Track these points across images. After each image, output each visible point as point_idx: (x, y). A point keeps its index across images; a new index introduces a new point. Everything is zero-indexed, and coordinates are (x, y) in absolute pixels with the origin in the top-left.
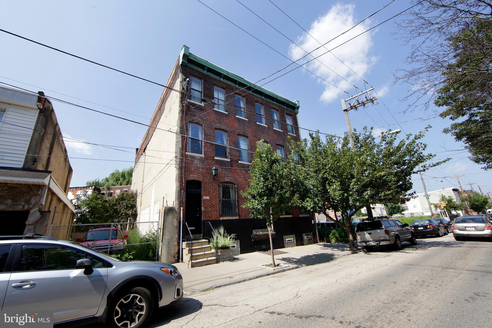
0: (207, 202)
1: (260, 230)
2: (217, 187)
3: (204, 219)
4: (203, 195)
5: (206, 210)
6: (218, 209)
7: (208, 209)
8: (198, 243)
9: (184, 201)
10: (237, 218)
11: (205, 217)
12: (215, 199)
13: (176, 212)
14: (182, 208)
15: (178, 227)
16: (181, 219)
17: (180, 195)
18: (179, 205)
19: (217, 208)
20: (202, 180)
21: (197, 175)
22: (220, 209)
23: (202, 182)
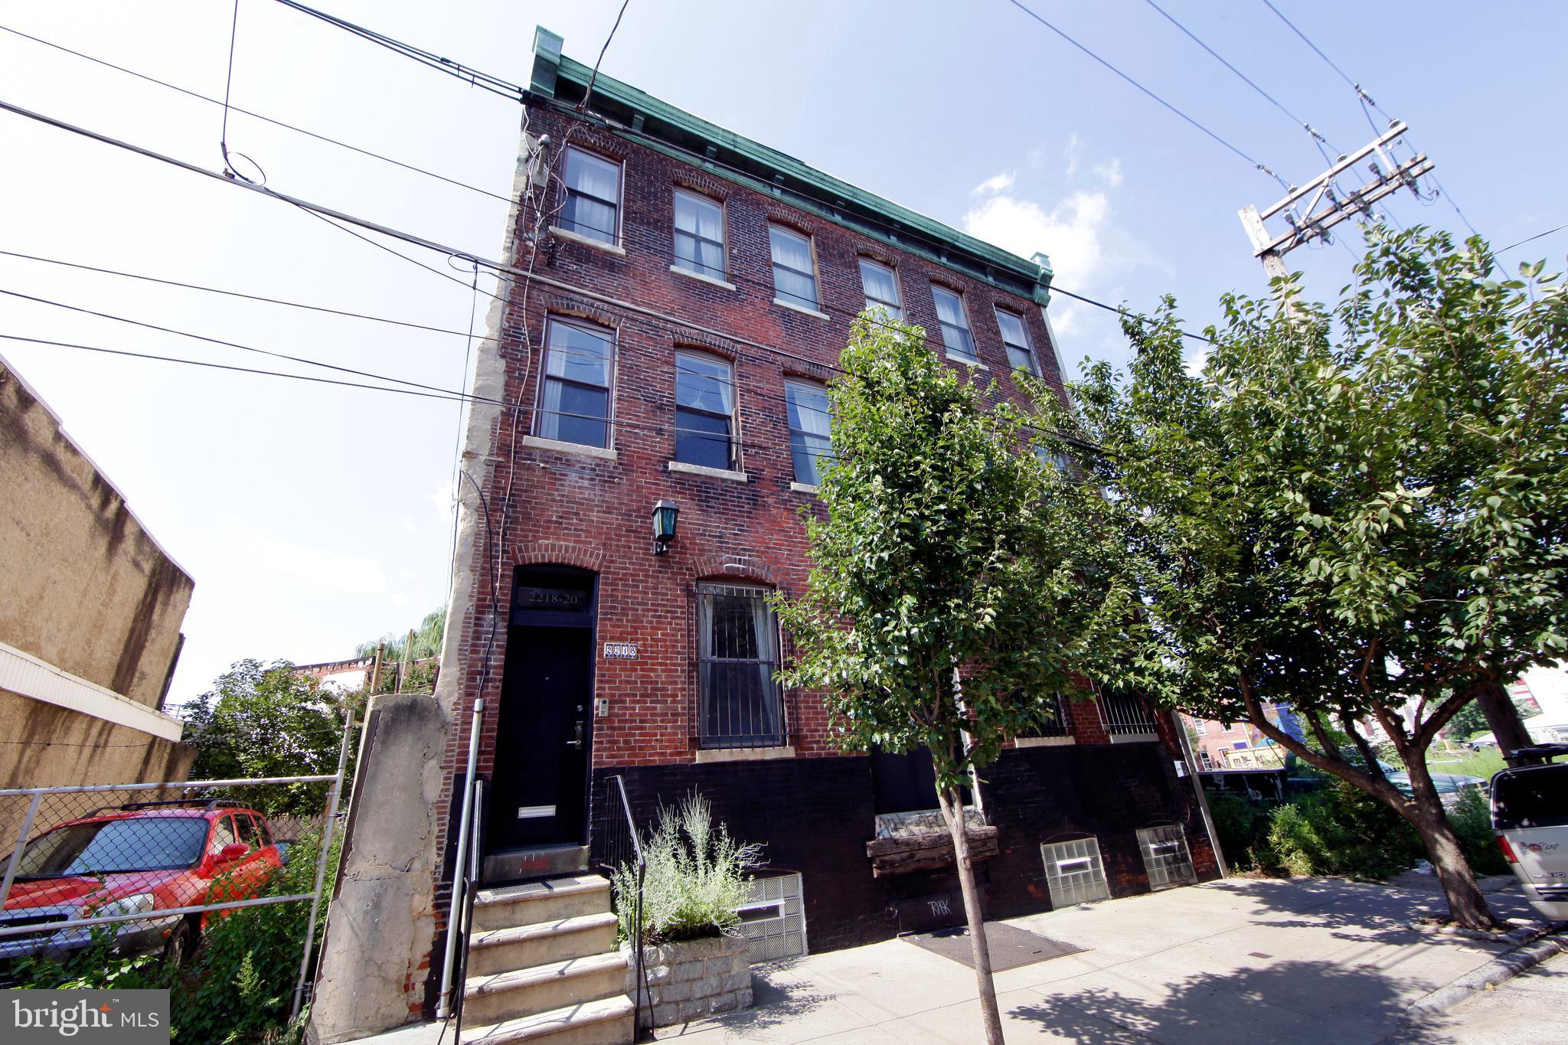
0: (621, 670)
1: (914, 816)
2: (678, 596)
3: (602, 763)
4: (604, 638)
5: (617, 715)
6: (683, 708)
7: (626, 708)
8: (546, 898)
9: (496, 667)
10: (789, 752)
11: (610, 749)
12: (667, 658)
13: (444, 725)
14: (477, 704)
15: (449, 804)
16: (466, 761)
17: (477, 636)
18: (468, 687)
19: (679, 702)
20: (600, 565)
21: (576, 542)
22: (691, 709)
23: (598, 573)
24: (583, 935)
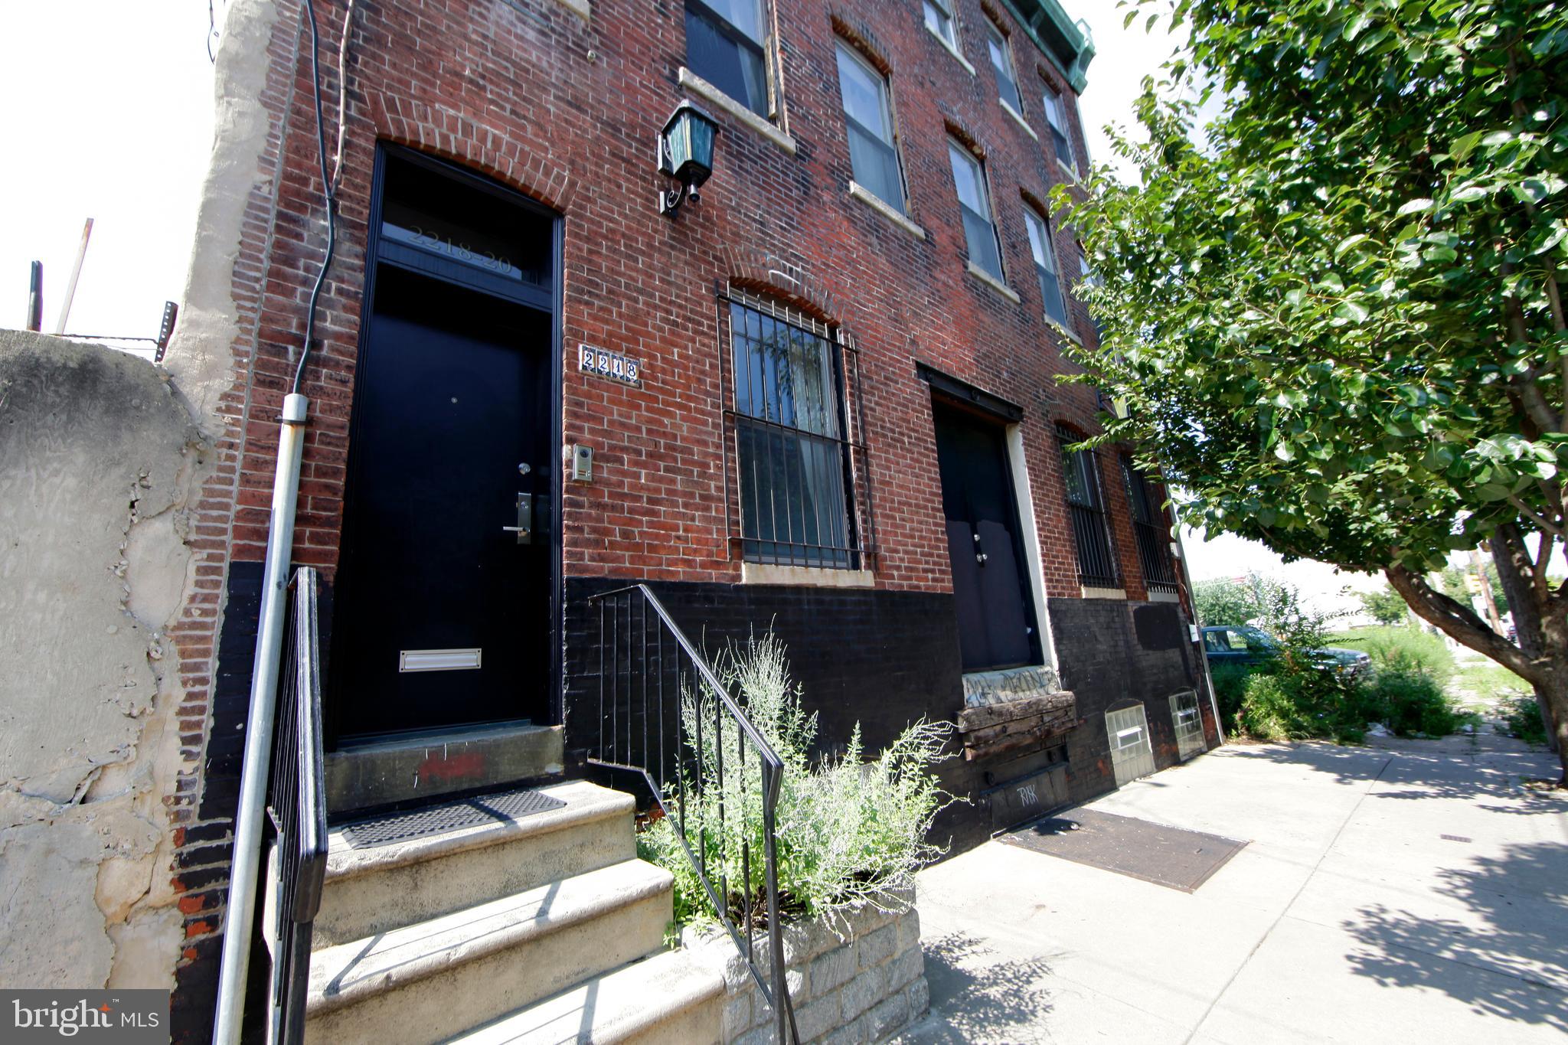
0: (611, 401)
1: (995, 676)
2: (702, 297)
3: (586, 569)
4: (578, 336)
5: (608, 484)
6: (719, 489)
7: (624, 473)
8: (498, 845)
9: (337, 336)
10: (865, 579)
11: (598, 543)
12: (690, 398)
13: (194, 442)
14: (291, 406)
15: (215, 634)
16: (264, 535)
17: (284, 256)
18: (261, 364)
19: (711, 477)
20: (566, 198)
21: (512, 134)
22: (731, 492)
23: (559, 213)
24: (604, 926)
